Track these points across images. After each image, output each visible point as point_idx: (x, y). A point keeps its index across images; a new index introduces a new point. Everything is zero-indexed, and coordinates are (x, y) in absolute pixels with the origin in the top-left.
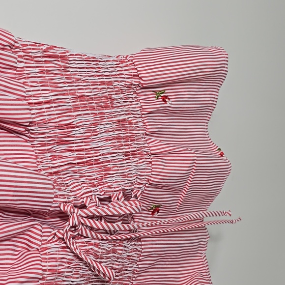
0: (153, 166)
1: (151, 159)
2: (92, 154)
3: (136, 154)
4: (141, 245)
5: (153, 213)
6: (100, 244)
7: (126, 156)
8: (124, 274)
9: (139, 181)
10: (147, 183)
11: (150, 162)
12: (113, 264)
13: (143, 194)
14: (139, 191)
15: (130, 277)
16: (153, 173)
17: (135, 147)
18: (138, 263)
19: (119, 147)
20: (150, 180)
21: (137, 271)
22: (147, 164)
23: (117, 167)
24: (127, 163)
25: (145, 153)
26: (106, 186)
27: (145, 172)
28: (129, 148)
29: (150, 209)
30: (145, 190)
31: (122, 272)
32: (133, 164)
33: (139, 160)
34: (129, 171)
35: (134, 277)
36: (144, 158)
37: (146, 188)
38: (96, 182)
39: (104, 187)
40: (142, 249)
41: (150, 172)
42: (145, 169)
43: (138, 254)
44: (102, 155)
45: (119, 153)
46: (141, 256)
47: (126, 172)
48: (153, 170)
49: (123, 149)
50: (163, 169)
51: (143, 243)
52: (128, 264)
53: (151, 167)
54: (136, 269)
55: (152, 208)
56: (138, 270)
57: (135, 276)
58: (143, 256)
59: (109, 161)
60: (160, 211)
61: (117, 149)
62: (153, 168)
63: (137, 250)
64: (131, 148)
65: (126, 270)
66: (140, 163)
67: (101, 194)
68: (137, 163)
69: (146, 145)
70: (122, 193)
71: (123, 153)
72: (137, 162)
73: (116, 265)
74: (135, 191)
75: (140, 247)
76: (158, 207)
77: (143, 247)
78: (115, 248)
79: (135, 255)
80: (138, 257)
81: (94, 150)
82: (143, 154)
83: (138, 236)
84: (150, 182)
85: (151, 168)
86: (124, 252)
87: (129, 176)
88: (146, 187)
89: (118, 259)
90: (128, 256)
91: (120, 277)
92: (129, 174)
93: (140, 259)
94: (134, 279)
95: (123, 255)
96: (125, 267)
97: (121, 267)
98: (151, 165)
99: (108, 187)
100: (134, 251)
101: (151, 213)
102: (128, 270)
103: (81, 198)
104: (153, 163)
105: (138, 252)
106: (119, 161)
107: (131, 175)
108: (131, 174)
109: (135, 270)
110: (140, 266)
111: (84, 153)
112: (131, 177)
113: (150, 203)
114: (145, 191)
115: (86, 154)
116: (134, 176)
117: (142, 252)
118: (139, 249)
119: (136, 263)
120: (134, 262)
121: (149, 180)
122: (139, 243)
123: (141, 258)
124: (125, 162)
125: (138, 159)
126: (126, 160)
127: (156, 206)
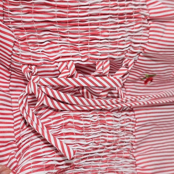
0: (151, 33)
1: (150, 24)
2: (77, 12)
3: (131, 18)
4: (134, 115)
5: (146, 82)
6: (81, 116)
7: (120, 19)
8: (122, 146)
9: (132, 49)
10: (141, 52)
11: (148, 28)
12: (105, 136)
13: (136, 64)
14: (131, 60)
15: (129, 149)
16: (150, 41)
17: (132, 9)
18: (134, 134)
19: (112, 8)
20: (146, 49)
21: (135, 142)
22: (144, 30)
23: (108, 32)
24: (121, 27)
25: (143, 17)
26: (90, 53)
27: (140, 39)
28: (125, 9)
29: (143, 79)
30: (139, 59)
31: (119, 144)
32: (127, 30)
33: (135, 25)
34: (122, 37)
35: (134, 149)
36: (141, 23)
37: (140, 58)
38: (79, 46)
39: (88, 53)
40: (136, 119)
41: (146, 40)
42: (141, 36)
43: (132, 125)
44: (91, 15)
45: (111, 14)
46: (136, 126)
47: (117, 39)
48: (150, 37)
49: (116, 10)
50: (162, 36)
51: (136, 112)
52: (124, 136)
53: (148, 33)
54: (133, 140)
55: (145, 78)
56: (136, 140)
57: (134, 147)
58: (138, 126)
59: (98, 24)
60: (153, 80)
61: (109, 10)
62: (150, 35)
63: (130, 120)
64: (127, 9)
65: (123, 142)
66: (136, 28)
67: (83, 60)
68: (133, 29)
69: (145, 7)
70: (108, 62)
71: (116, 15)
72: (132, 27)
73: (109, 137)
74: (126, 60)
75: (133, 117)
76: (152, 76)
77: (136, 116)
78: (103, 119)
79: (129, 126)
80: (133, 128)
81: (80, 9)
82: (140, 18)
83: (129, 105)
84: (145, 51)
85: (148, 35)
86: (115, 123)
87: (121, 43)
88: (140, 56)
89: (110, 131)
90: (122, 127)
91: (118, 150)
92: (121, 41)
93: (135, 130)
94: (134, 151)
95: (114, 126)
96: (121, 139)
97: (115, 138)
98: (148, 31)
99: (93, 54)
100: (127, 122)
101: (143, 82)
102: (125, 142)
103: (56, 62)
104: (151, 29)
105: (132, 123)
106: (111, 25)
107: (124, 43)
108: (124, 41)
109: (132, 142)
110: (137, 137)
111: (67, 11)
112: (124, 45)
113: (143, 72)
114: (138, 61)
115: (69, 12)
116: (127, 44)
117: (136, 122)
118: (132, 119)
119: (132, 134)
120: (129, 133)
121: (144, 49)
122: (132, 113)
123: (136, 128)
124: (119, 26)
125: (133, 23)
126: (120, 23)
127: (149, 76)
